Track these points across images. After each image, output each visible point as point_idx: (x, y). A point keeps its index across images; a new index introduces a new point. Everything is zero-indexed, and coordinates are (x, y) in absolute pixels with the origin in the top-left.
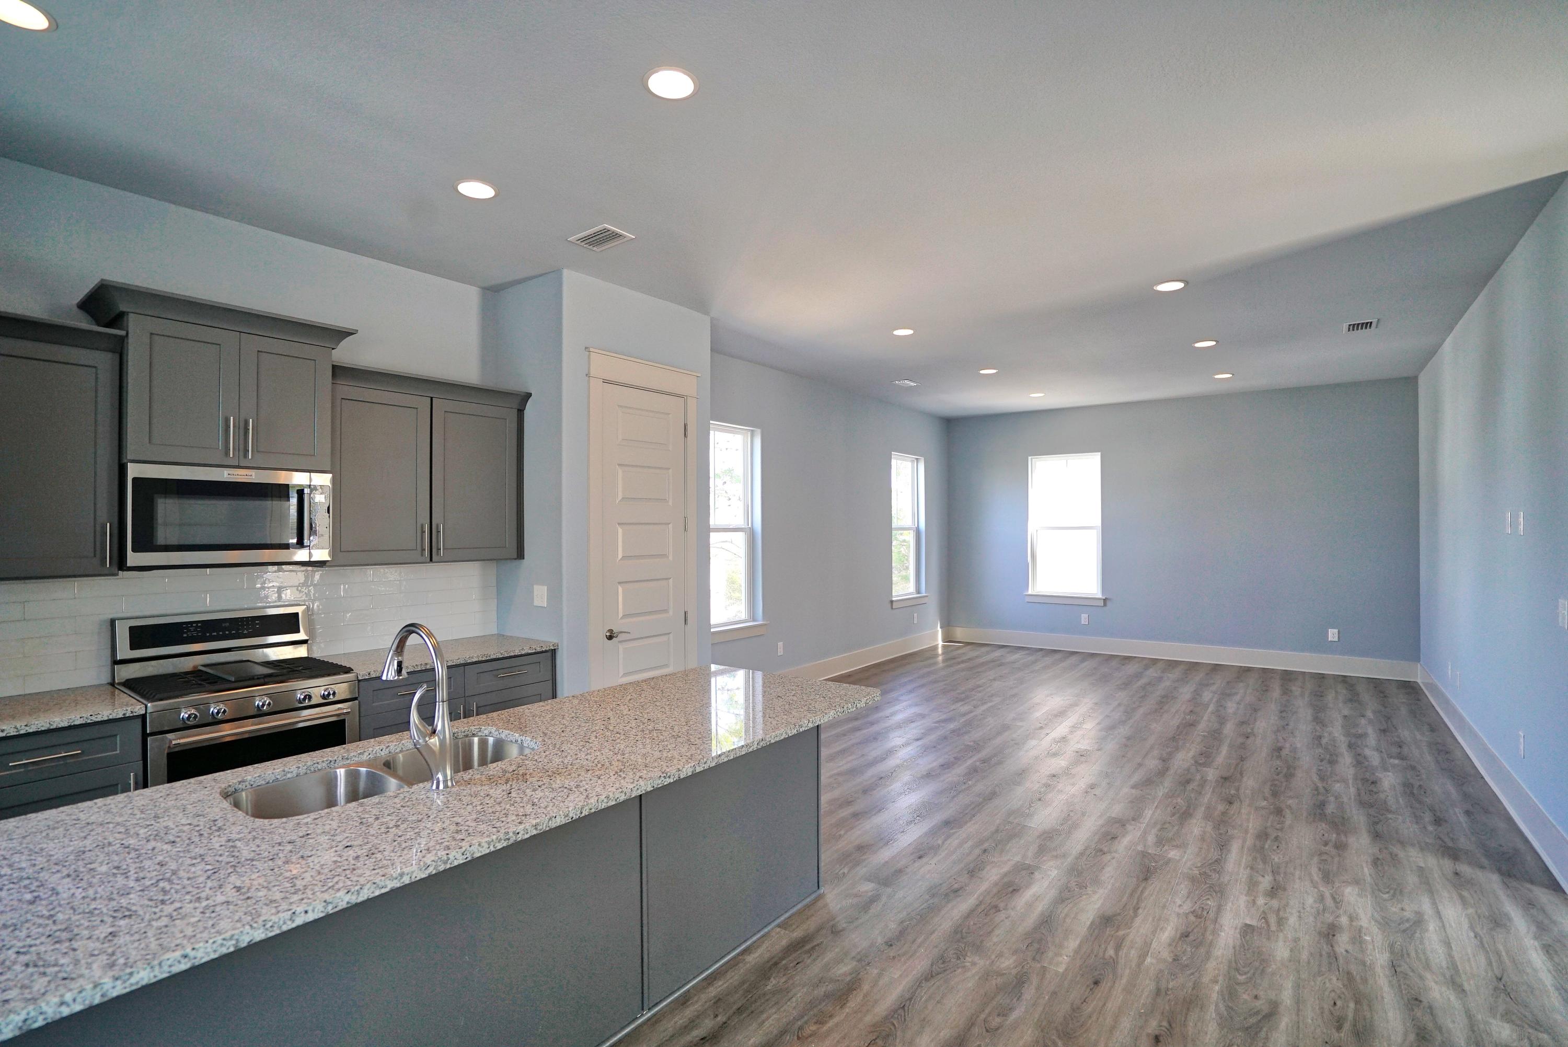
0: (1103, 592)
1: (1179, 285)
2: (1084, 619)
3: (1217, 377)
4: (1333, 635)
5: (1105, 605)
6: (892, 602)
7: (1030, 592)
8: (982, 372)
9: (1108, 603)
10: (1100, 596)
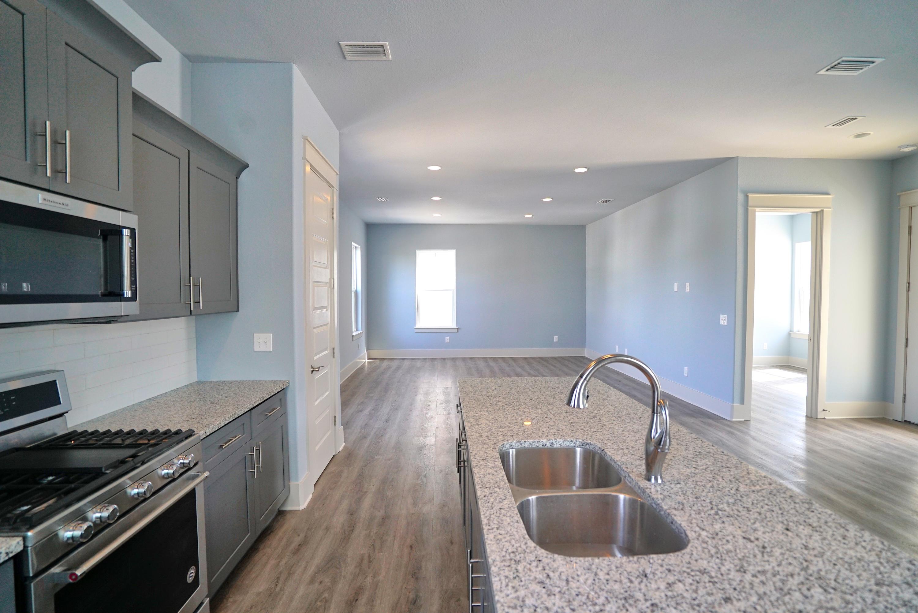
0: (457, 324)
1: (584, 170)
2: (447, 340)
3: (526, 216)
4: (556, 339)
5: (458, 331)
6: (353, 336)
7: (417, 327)
8: (433, 198)
9: (459, 331)
10: (455, 327)
